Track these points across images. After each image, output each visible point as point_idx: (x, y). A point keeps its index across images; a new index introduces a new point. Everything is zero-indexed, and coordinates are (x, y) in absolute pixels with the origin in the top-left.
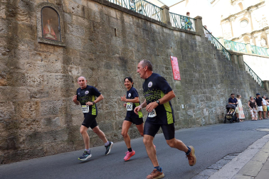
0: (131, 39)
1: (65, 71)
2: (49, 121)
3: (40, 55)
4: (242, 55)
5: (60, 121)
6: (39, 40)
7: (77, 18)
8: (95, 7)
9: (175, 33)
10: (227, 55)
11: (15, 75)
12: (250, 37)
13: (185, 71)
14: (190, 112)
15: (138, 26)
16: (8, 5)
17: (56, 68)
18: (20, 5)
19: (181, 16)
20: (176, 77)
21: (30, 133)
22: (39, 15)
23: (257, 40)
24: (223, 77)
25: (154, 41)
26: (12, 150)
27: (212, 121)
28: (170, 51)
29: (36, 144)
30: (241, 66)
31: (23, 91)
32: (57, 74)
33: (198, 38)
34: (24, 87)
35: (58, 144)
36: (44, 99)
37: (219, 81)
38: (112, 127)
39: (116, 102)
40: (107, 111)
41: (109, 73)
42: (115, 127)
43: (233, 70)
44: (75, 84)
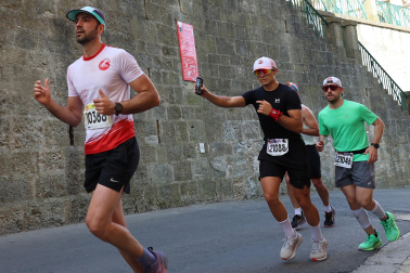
4: (354, 24)
10: (318, 23)
13: (212, 59)
14: (221, 163)
20: (188, 74)
28: (176, 8)
30: (352, 51)
38: (29, 192)
39: (41, 130)
40: (17, 151)
41: (27, 56)
42: (34, 192)
43: (330, 62)
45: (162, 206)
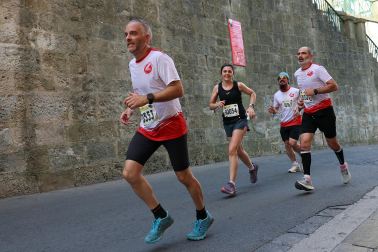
1: (23, 39)
4: (363, 21)
5: (12, 136)
10: (336, 21)
13: (256, 48)
14: (261, 127)
17: (6, 33)
20: (237, 60)
24: (325, 62)
28: (228, 8)
30: (362, 42)
32: (7, 45)
38: (112, 151)
39: (121, 103)
40: (102, 120)
41: (109, 46)
42: (117, 151)
43: (345, 50)
44: (43, 66)
45: (217, 160)
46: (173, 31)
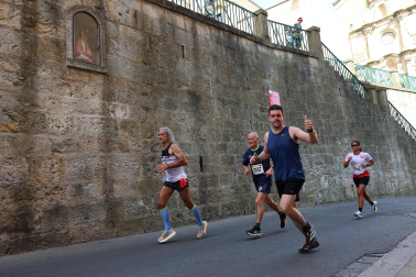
0: (207, 62)
1: (105, 111)
2: (79, 189)
3: (69, 85)
5: (95, 190)
6: (68, 63)
7: (126, 30)
8: (152, 12)
9: (277, 53)
10: (360, 89)
11: (31, 116)
12: (398, 59)
13: (292, 114)
15: (218, 42)
16: (25, 10)
17: (93, 107)
18: (42, 9)
19: (286, 26)
21: (50, 208)
22: (69, 24)
23: (409, 65)
24: (353, 125)
25: (242, 66)
26: (23, 232)
27: (334, 198)
29: (58, 226)
30: (384, 107)
31: (42, 141)
32: (93, 116)
33: (313, 62)
34: (43, 135)
35: (90, 227)
36: (73, 155)
37: (347, 131)
38: (174, 202)
41: (172, 115)
42: (179, 202)
43: (369, 114)
44: (120, 132)
46: (223, 101)
